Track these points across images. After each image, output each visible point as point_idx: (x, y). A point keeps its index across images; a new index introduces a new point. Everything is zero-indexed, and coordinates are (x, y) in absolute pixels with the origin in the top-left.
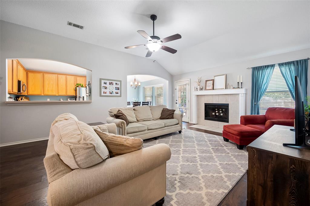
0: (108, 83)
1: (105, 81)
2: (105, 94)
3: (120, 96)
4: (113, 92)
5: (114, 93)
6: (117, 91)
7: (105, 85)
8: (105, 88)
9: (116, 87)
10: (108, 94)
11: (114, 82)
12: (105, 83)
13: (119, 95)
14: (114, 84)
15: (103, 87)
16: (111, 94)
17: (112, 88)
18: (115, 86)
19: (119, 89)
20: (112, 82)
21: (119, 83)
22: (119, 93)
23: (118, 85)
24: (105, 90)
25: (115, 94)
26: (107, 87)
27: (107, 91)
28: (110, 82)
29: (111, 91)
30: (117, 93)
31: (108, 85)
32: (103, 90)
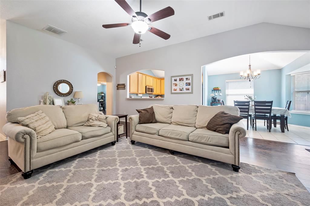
0: (178, 80)
1: (175, 78)
2: (175, 92)
3: (192, 93)
4: (183, 88)
5: (185, 89)
6: (188, 87)
7: (175, 82)
8: (176, 86)
9: (186, 83)
10: (178, 91)
11: (185, 78)
12: (176, 80)
13: (190, 91)
14: (185, 79)
15: (174, 84)
16: (182, 90)
17: (182, 85)
18: (185, 81)
19: (190, 85)
20: (182, 78)
21: (190, 77)
22: (190, 89)
23: (189, 80)
24: (175, 88)
25: (185, 91)
26: (177, 84)
27: (178, 88)
28: (180, 79)
29: (181, 88)
30: (188, 89)
31: (178, 82)
32: (174, 87)
